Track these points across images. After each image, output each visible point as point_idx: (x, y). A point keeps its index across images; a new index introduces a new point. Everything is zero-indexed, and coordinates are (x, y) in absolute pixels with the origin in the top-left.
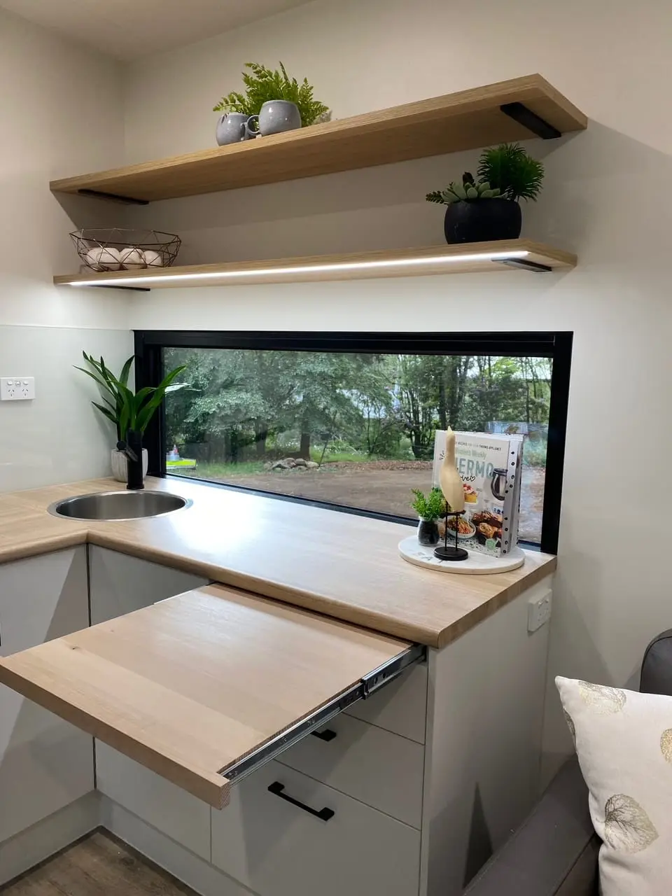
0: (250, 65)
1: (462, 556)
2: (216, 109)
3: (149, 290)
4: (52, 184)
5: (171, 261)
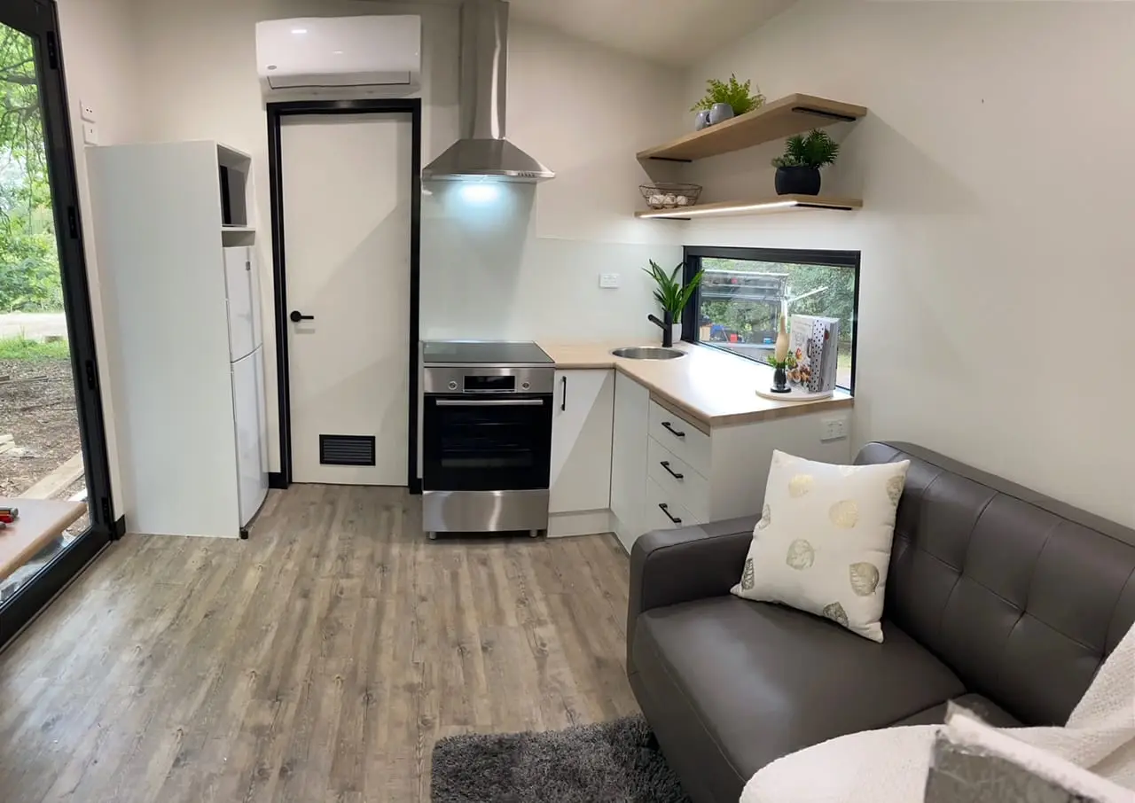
0: (709, 81)
1: (789, 391)
2: (692, 110)
3: (689, 219)
4: (638, 154)
5: (694, 201)
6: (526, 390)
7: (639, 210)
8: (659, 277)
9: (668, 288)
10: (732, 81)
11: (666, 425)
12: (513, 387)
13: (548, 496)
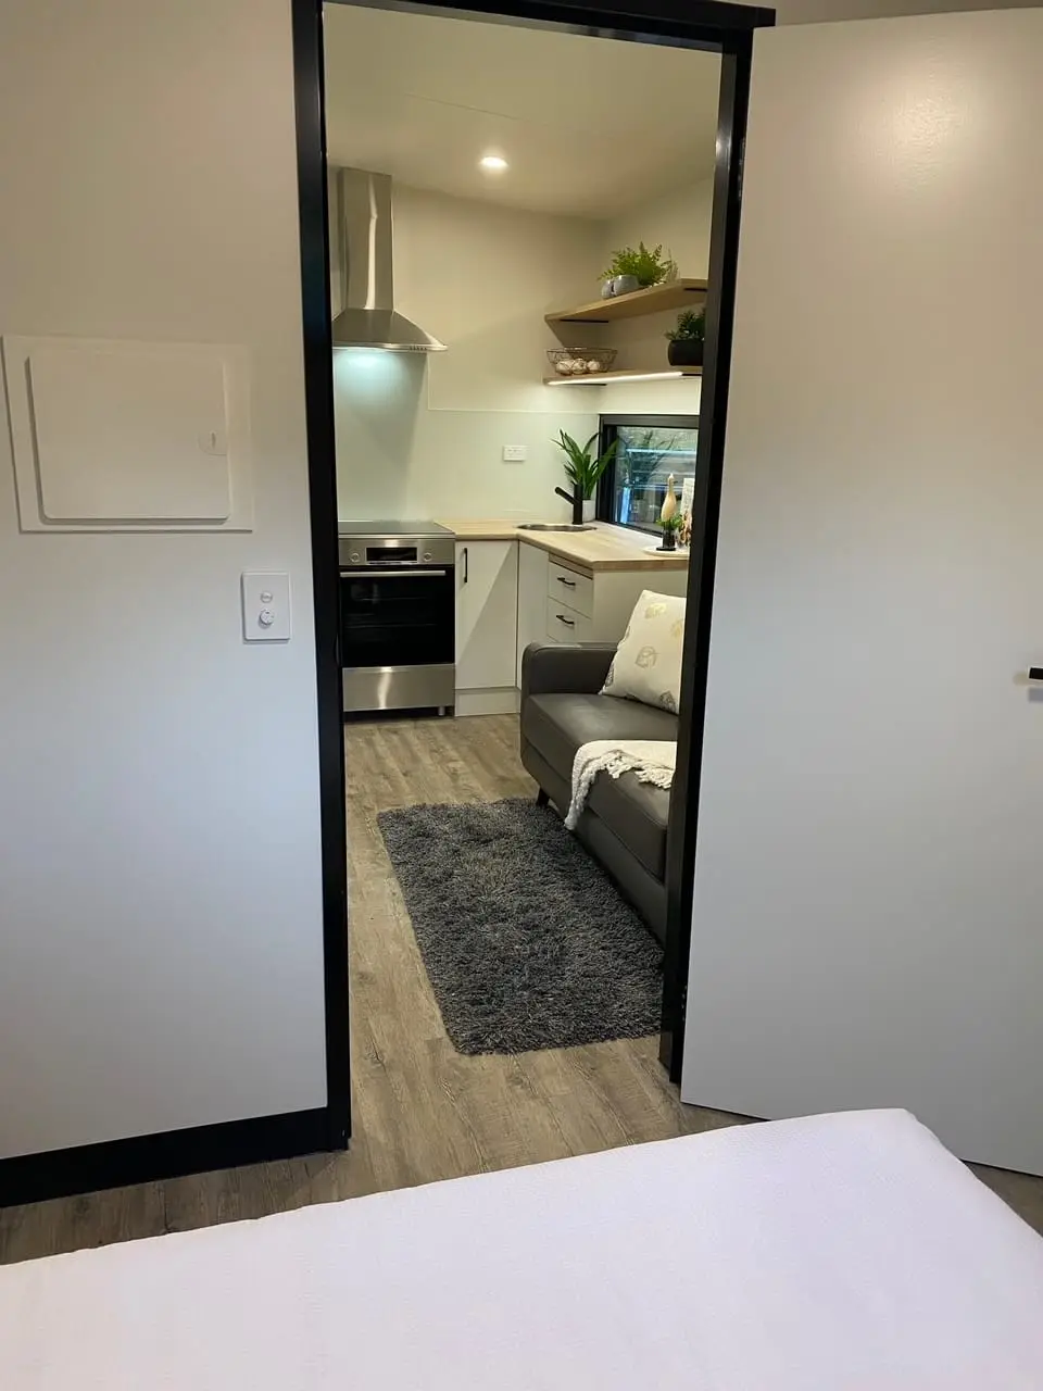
3: (605, 385)
4: (547, 317)
6: (427, 562)
7: (546, 377)
8: (568, 447)
9: (580, 461)
10: (642, 248)
11: (562, 580)
12: (414, 558)
13: (454, 671)
